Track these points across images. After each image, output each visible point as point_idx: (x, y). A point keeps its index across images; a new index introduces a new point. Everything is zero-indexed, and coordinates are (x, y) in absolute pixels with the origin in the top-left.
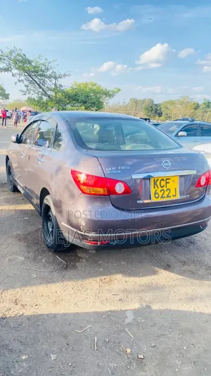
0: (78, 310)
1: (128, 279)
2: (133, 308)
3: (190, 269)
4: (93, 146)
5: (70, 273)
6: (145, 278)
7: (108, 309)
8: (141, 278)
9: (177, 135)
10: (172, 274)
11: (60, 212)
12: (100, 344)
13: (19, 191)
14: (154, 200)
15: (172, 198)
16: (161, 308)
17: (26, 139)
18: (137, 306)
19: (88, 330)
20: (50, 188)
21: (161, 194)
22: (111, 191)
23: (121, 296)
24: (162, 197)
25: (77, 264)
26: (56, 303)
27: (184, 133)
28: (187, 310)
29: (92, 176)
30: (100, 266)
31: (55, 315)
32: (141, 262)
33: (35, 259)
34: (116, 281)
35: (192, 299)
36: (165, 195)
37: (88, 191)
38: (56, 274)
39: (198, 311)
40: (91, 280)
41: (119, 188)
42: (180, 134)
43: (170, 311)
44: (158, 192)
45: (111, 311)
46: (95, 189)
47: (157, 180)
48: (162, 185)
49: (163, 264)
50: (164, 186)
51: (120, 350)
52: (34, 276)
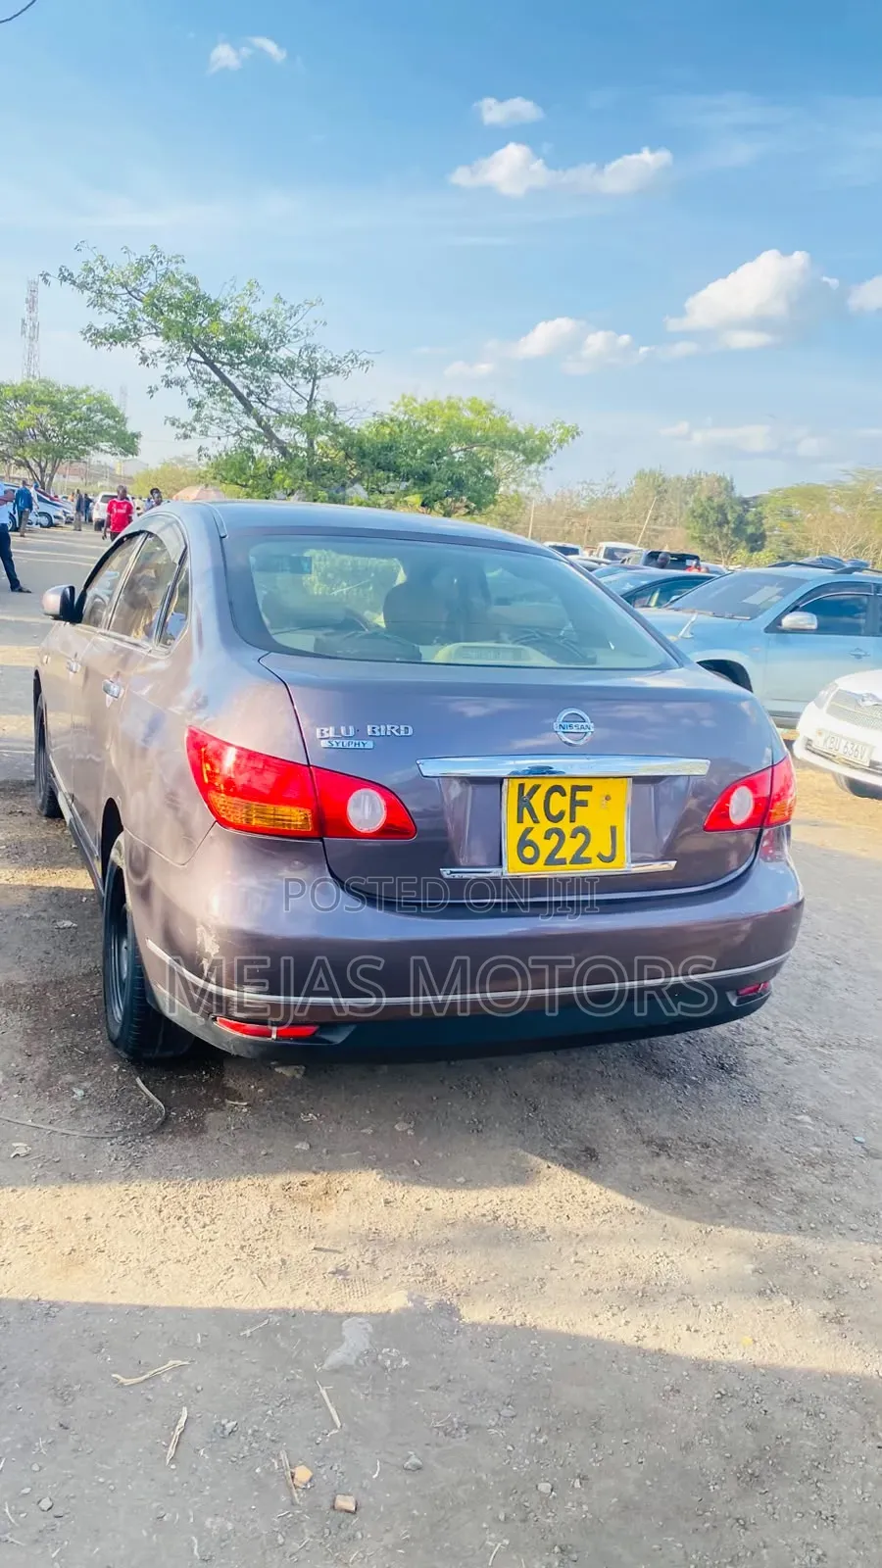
0: (151, 1297)
1: (399, 1191)
2: (377, 1307)
3: (677, 1173)
4: (304, 640)
5: (163, 1149)
6: (474, 1194)
7: (272, 1305)
8: (458, 1195)
9: (775, 627)
10: (593, 1189)
11: (145, 893)
12: (196, 1435)
13: (59, 815)
14: (513, 867)
15: (597, 868)
16: (499, 1320)
18: (396, 1301)
19: (166, 1378)
20: (124, 798)
21: (546, 847)
22: (329, 823)
23: (352, 1255)
24: (551, 860)
25: (211, 1117)
26: (74, 1258)
27: (806, 620)
28: (605, 1337)
29: (268, 761)
30: (301, 1132)
31: (53, 1304)
32: (477, 1128)
33: (47, 1085)
34: (346, 1197)
35: (644, 1295)
36: (568, 851)
37: (238, 817)
38: (109, 1149)
39: (650, 1344)
40: (244, 1182)
41: (365, 812)
42: (788, 621)
43: (531, 1332)
44: (537, 835)
45: (284, 1312)
46: (270, 808)
47: (535, 789)
48: (554, 812)
49: (569, 1144)
50: (561, 815)
51: (269, 1473)
52: (21, 1148)
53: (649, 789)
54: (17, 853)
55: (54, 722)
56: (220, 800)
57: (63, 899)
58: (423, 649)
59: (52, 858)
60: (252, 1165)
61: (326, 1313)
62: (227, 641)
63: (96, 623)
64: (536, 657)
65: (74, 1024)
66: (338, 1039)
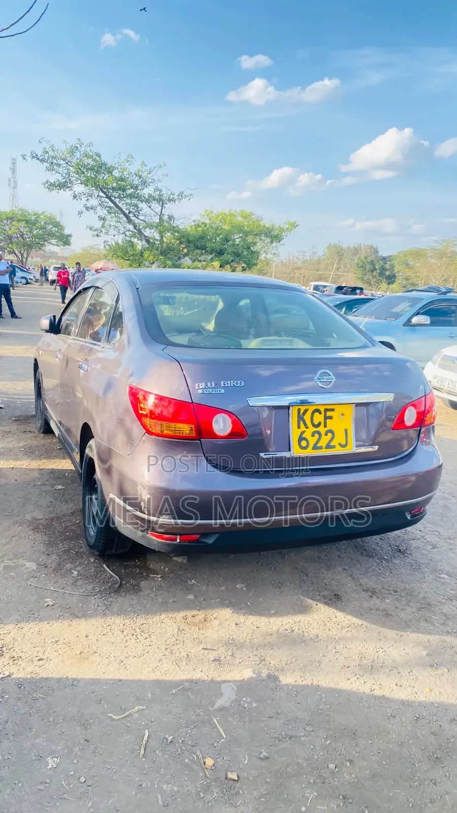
0: (123, 675)
1: (242, 619)
2: (238, 677)
3: (383, 606)
4: (183, 339)
5: (121, 600)
6: (280, 619)
7: (184, 677)
8: (272, 620)
9: (408, 323)
10: (340, 615)
11: (108, 471)
12: (153, 743)
13: (52, 432)
14: (296, 451)
15: (338, 451)
16: (300, 682)
17: (67, 326)
18: (247, 674)
19: (136, 716)
20: (94, 421)
21: (313, 441)
22: (204, 431)
23: (222, 652)
24: (315, 447)
25: (143, 584)
26: (82, 657)
27: (424, 319)
28: (354, 689)
29: (170, 400)
30: (189, 590)
31: (74, 680)
32: (279, 585)
33: (58, 568)
34: (216, 623)
35: (372, 668)
36: (323, 442)
37: (157, 430)
38: (93, 601)
39: (378, 692)
40: (163, 616)
41: (221, 425)
42: (415, 320)
43: (318, 688)
44: (308, 435)
45: (191, 681)
46: (173, 425)
47: (306, 411)
48: (316, 423)
49: (326, 593)
50: (319, 424)
51: (192, 761)
52: (50, 601)
53: (364, 409)
54: (30, 452)
55: (47, 383)
56: (147, 421)
57: (56, 475)
58: (243, 342)
59: (48, 454)
60: (166, 607)
61: (212, 681)
62: (145, 341)
63: (69, 334)
64: (300, 344)
65: (70, 539)
66: (210, 541)
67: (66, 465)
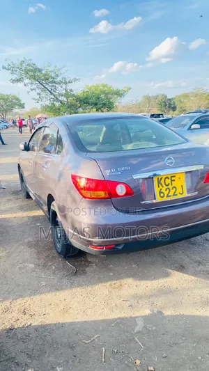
0: (85, 319)
1: (138, 282)
2: (143, 314)
3: (206, 269)
4: (93, 148)
5: (77, 279)
6: (157, 281)
7: (116, 317)
8: (153, 282)
9: (190, 129)
10: (186, 276)
12: (108, 354)
13: (31, 198)
14: (159, 199)
15: (179, 196)
16: (174, 314)
17: (33, 147)
18: (147, 312)
19: (96, 340)
21: (166, 193)
22: (112, 194)
23: (131, 301)
24: (168, 196)
25: (87, 269)
26: (64, 311)
27: (197, 126)
28: (201, 315)
29: (92, 180)
30: (110, 270)
31: (63, 324)
32: (153, 264)
33: (45, 266)
34: (126, 286)
36: (171, 193)
37: (88, 195)
38: (65, 281)
40: (100, 285)
41: (121, 190)
42: (192, 127)
43: (183, 316)
44: (163, 190)
45: (120, 318)
46: (96, 192)
47: (161, 178)
48: (167, 184)
49: (177, 265)
50: (169, 184)
51: (129, 362)
52: (44, 283)
53: (189, 174)
54: (22, 208)
55: (25, 174)
56: (83, 191)
57: (36, 218)
58: (123, 146)
59: (31, 209)
60: (100, 281)
61: (130, 317)
62: (76, 152)
63: (34, 151)
65: (49, 250)
66: (120, 248)
67: (40, 213)
